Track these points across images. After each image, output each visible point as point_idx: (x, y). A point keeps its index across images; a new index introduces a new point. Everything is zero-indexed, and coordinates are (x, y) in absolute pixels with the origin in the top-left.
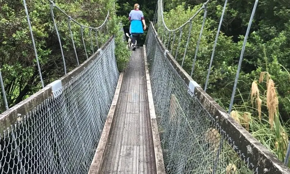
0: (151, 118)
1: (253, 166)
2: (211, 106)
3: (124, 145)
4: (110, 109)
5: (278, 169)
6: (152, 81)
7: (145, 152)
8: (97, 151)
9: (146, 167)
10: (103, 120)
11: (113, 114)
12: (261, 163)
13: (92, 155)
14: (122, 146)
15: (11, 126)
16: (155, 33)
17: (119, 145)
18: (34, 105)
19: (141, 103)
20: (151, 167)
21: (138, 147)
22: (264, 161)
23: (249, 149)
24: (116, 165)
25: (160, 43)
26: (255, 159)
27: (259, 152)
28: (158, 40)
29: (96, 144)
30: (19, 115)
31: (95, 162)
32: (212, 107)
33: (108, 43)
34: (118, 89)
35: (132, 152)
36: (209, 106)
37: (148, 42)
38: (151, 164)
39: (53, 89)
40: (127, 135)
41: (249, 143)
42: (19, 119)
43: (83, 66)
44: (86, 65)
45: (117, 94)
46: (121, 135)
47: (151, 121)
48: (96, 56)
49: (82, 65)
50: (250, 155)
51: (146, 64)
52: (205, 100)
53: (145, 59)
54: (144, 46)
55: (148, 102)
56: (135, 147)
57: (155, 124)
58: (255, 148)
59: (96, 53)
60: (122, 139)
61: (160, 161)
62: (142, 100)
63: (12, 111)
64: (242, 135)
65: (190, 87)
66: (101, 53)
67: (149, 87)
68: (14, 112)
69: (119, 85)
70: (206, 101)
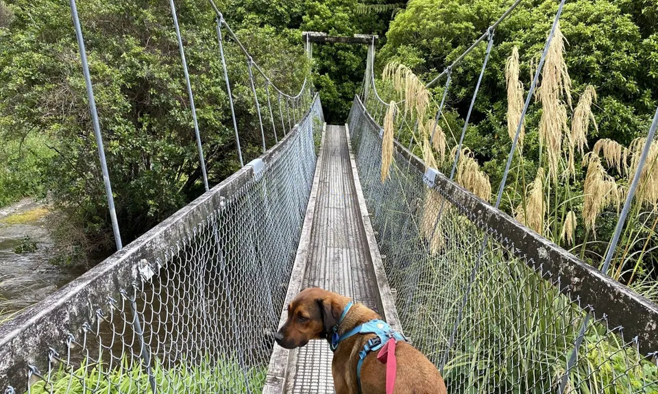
0: (362, 215)
1: (551, 275)
2: (466, 197)
3: (330, 247)
4: (309, 202)
5: (599, 279)
6: (359, 169)
7: (358, 257)
8: (298, 252)
9: (360, 275)
10: (303, 215)
11: (313, 208)
12: (566, 270)
13: (293, 258)
14: (328, 248)
15: (215, 211)
16: (362, 108)
17: (324, 246)
18: (236, 188)
19: (346, 196)
20: (367, 276)
21: (348, 250)
22: (572, 268)
23: (543, 253)
24: (322, 271)
25: (371, 121)
26: (553, 265)
27: (561, 257)
28: (368, 117)
29: (296, 245)
30: (222, 198)
31: (298, 266)
32: (469, 199)
33: (305, 119)
34: (317, 176)
35: (341, 256)
36: (464, 198)
37: (352, 120)
38: (366, 271)
39: (254, 169)
40: (332, 235)
41: (541, 244)
42: (222, 203)
43: (283, 144)
44: (285, 143)
45: (316, 183)
46: (325, 235)
47: (363, 218)
48: (294, 134)
49: (281, 142)
50: (544, 260)
51: (350, 147)
52: (456, 190)
53: (348, 141)
54: (346, 124)
55: (357, 196)
56: (344, 250)
57: (368, 222)
58: (554, 251)
59: (294, 129)
60: (327, 240)
61: (380, 268)
62: (348, 191)
63: (215, 192)
64: (528, 235)
65: (427, 175)
66: (299, 130)
67: (356, 177)
68: (217, 194)
69: (318, 172)
70: (458, 192)
